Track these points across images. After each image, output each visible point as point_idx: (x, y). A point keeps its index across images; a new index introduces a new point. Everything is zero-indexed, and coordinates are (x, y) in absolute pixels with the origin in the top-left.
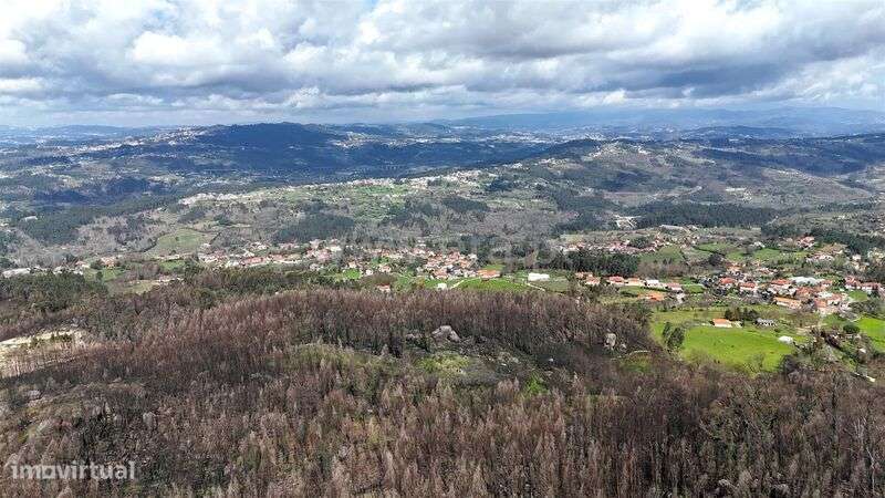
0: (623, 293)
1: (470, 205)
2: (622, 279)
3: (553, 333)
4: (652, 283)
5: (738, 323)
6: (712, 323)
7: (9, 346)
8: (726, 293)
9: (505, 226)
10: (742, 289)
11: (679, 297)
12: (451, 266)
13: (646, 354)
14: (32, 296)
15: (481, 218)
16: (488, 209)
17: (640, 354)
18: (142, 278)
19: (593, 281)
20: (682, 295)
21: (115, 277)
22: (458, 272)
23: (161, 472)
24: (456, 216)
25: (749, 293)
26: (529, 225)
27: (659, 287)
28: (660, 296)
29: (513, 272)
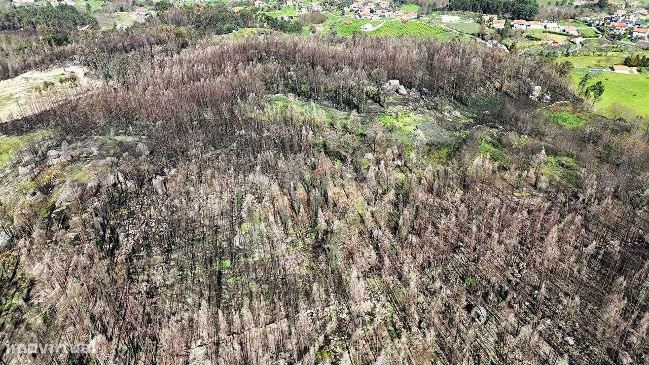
0: (528, 37)
2: (524, 22)
3: (483, 84)
4: (552, 26)
5: (634, 69)
6: (613, 69)
7: (27, 79)
8: (620, 37)
10: (635, 34)
11: (578, 40)
12: (373, 7)
13: (566, 105)
14: (38, 27)
17: (561, 105)
18: (122, 10)
19: (499, 24)
20: (581, 39)
21: (100, 8)
22: (379, 12)
23: (178, 240)
25: (641, 38)
27: (558, 31)
28: (561, 40)
29: (427, 13)
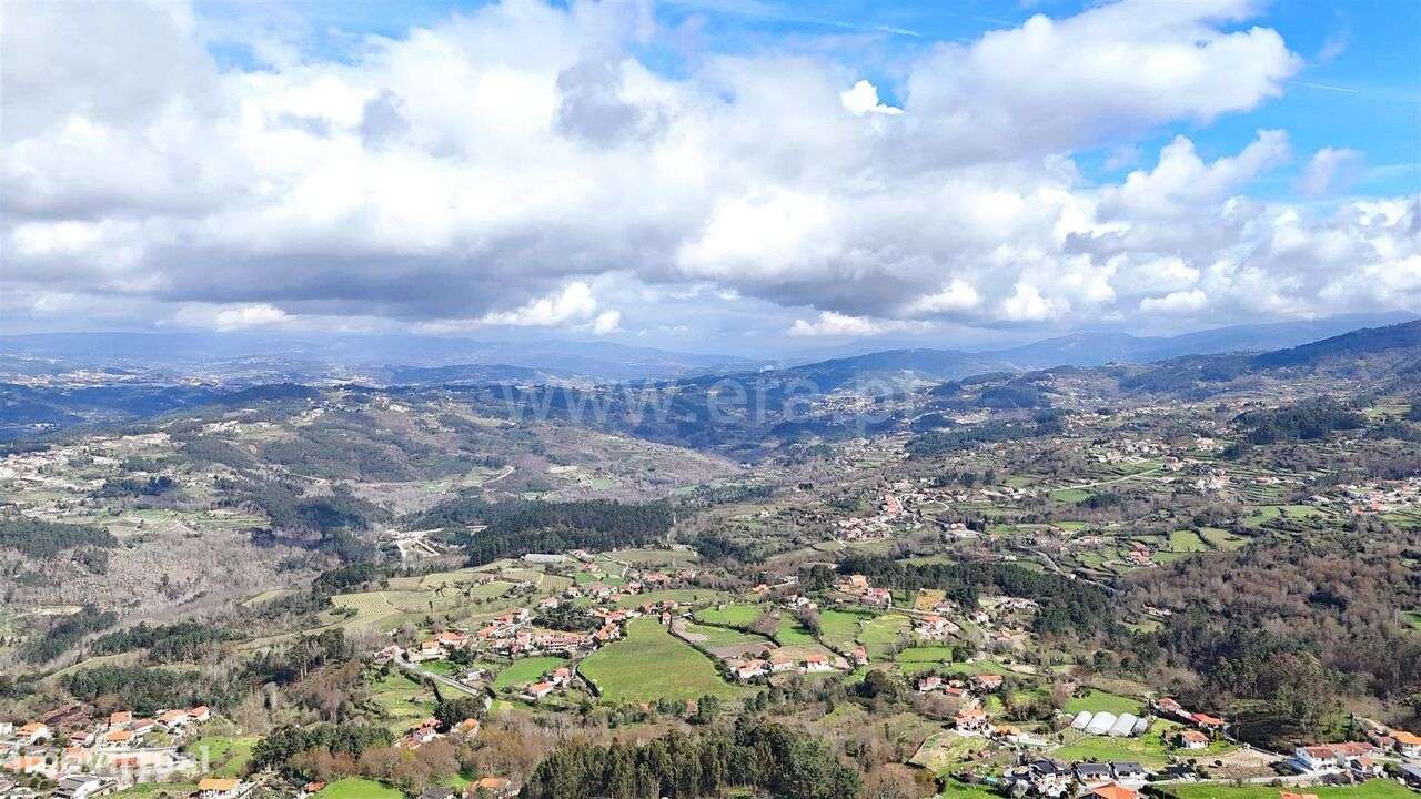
1: (65, 536)
9: (165, 579)
15: (96, 565)
16: (113, 542)
24: (29, 566)
26: (219, 571)
